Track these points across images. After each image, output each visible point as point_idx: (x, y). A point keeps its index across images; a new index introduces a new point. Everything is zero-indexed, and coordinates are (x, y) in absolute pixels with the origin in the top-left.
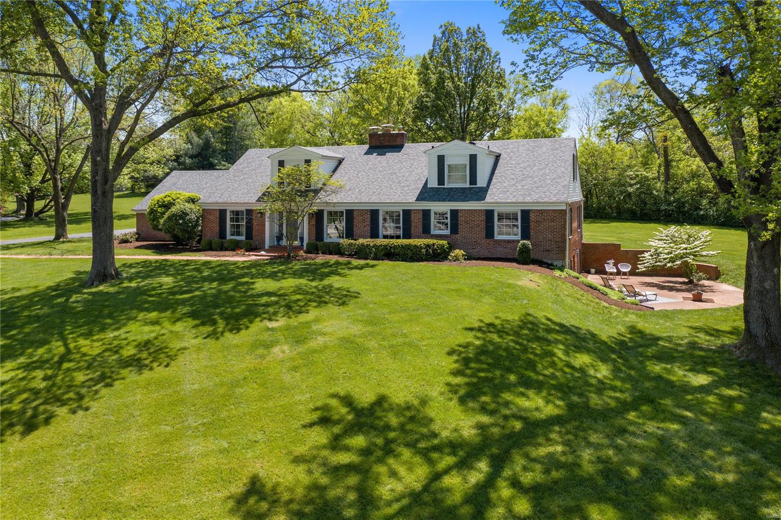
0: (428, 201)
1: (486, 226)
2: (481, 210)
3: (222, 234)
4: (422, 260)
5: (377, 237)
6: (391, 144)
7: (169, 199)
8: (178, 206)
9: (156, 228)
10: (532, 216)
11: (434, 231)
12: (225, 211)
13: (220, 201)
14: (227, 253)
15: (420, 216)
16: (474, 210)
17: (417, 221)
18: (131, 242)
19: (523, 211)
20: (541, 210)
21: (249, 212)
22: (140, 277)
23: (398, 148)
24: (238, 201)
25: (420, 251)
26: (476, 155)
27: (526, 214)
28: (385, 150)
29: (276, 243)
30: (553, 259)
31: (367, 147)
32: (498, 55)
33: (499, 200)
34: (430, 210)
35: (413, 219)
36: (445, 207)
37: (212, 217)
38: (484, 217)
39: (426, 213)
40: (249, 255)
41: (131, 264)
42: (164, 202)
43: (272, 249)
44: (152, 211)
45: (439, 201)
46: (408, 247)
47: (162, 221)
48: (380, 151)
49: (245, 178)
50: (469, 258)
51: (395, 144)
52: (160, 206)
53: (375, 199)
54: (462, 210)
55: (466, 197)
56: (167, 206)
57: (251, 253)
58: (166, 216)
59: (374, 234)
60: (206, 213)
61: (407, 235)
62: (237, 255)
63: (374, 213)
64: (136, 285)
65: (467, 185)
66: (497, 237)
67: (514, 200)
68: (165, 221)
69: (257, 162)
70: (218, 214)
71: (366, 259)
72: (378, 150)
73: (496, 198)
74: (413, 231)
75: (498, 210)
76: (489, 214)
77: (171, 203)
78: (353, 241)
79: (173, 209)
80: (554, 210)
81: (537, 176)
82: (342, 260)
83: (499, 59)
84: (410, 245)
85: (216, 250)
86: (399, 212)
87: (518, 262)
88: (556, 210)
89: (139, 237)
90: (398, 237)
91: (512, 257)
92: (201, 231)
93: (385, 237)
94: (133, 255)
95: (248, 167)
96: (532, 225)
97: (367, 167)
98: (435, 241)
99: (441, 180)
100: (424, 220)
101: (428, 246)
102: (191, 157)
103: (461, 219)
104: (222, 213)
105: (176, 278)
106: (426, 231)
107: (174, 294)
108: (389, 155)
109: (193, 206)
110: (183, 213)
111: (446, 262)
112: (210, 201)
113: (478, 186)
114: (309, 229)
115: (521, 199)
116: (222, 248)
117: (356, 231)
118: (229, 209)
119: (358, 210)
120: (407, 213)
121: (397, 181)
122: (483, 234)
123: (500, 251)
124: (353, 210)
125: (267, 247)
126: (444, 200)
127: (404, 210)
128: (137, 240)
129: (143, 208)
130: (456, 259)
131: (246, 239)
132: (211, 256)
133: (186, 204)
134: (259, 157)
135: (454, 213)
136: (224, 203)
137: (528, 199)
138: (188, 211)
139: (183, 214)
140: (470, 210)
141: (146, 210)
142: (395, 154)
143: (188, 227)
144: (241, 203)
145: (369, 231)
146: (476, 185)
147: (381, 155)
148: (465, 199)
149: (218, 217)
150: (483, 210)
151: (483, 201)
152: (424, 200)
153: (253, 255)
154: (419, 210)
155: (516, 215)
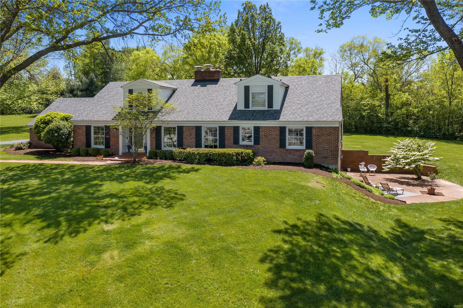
0: (237, 120)
1: (280, 139)
2: (276, 127)
3: (88, 145)
4: (233, 165)
5: (200, 146)
6: (210, 78)
7: (49, 117)
8: (54, 123)
9: (39, 138)
10: (314, 131)
11: (241, 143)
12: (90, 126)
13: (86, 119)
14: (90, 158)
15: (232, 131)
16: (271, 127)
17: (229, 135)
18: (24, 149)
19: (307, 128)
20: (320, 127)
21: (107, 128)
22: (13, 180)
23: (215, 81)
24: (99, 119)
25: (232, 158)
26: (272, 86)
27: (309, 130)
28: (206, 83)
29: (127, 151)
30: (329, 164)
31: (194, 80)
32: (279, 24)
33: (290, 120)
34: (239, 127)
35: (226, 133)
37: (80, 131)
38: (278, 132)
39: (236, 129)
40: (106, 160)
41: (13, 168)
42: (45, 120)
43: (124, 155)
44: (37, 127)
45: (246, 120)
46: (223, 155)
47: (43, 134)
48: (203, 83)
49: (105, 103)
50: (268, 163)
51: (213, 78)
52: (42, 123)
53: (198, 118)
54: (262, 127)
55: (265, 117)
56: (47, 123)
57: (107, 159)
58: (45, 130)
59: (198, 145)
60: (76, 128)
61: (222, 146)
62: (97, 160)
63: (198, 129)
64: (7, 186)
65: (266, 108)
66: (288, 147)
67: (301, 119)
68: (45, 134)
69: (115, 91)
70: (84, 129)
71: (192, 163)
72: (201, 83)
73: (287, 118)
74: (226, 142)
75: (288, 127)
76: (282, 130)
77: (50, 121)
78: (182, 150)
79: (51, 126)
80: (330, 127)
81: (316, 102)
82: (174, 164)
83: (281, 26)
84: (224, 153)
85: (83, 156)
86: (216, 128)
87: (305, 167)
88: (332, 127)
89: (31, 145)
90: (215, 147)
91: (299, 162)
92: (73, 142)
93: (206, 147)
94: (21, 159)
95: (108, 94)
96: (314, 138)
97: (194, 95)
98: (243, 150)
99: (247, 105)
100: (234, 134)
101: (238, 154)
102: (82, 91)
103: (262, 134)
104: (88, 128)
105: (42, 180)
106: (236, 142)
107: (33, 195)
108: (209, 86)
109: (65, 123)
110: (58, 128)
111: (252, 166)
112: (79, 119)
113: (274, 109)
114: (151, 141)
115: (306, 119)
116: (87, 154)
117: (185, 142)
118: (93, 125)
119: (187, 126)
120: (222, 129)
121: (214, 105)
122: (278, 145)
123: (290, 158)
124: (183, 126)
125: (120, 153)
126: (249, 119)
127: (220, 127)
130: (259, 164)
131: (106, 147)
132: (78, 161)
133: (61, 122)
134: (117, 88)
135: (257, 129)
136: (89, 121)
137: (311, 119)
138: (61, 126)
139: (58, 129)
140: (268, 127)
141: (32, 126)
142: (213, 86)
143: (62, 138)
144: (101, 121)
145: (195, 143)
146: (272, 108)
147: (203, 86)
148: (265, 119)
149: (85, 131)
150: (278, 127)
151: (278, 120)
152: (235, 120)
153: (109, 160)
154: (231, 127)
155: (302, 130)
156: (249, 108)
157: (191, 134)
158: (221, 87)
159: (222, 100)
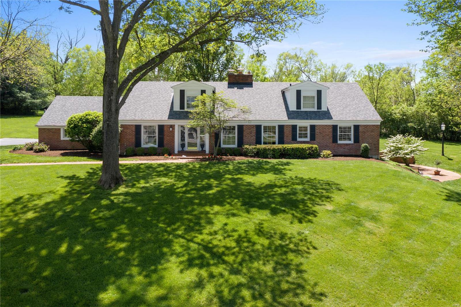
1: (333, 135)
6: (245, 82)
10: (360, 128)
11: (299, 139)
12: (140, 126)
15: (291, 129)
16: (325, 125)
17: (288, 133)
19: (355, 126)
20: (366, 125)
21: (161, 128)
23: (249, 84)
24: (152, 119)
26: (321, 91)
27: (357, 128)
31: (226, 83)
33: (342, 119)
34: (296, 126)
35: (285, 131)
36: (306, 123)
38: (331, 130)
43: (181, 153)
50: (334, 155)
53: (258, 118)
54: (318, 125)
59: (258, 142)
60: (123, 128)
61: (282, 142)
63: (258, 127)
66: (339, 142)
67: (350, 119)
70: (134, 129)
72: (236, 85)
73: (338, 118)
74: (285, 139)
75: (339, 125)
76: (335, 127)
80: (373, 125)
86: (275, 127)
87: (364, 157)
90: (274, 143)
93: (265, 143)
96: (360, 134)
99: (299, 106)
100: (293, 132)
103: (317, 131)
104: (138, 128)
106: (294, 139)
108: (246, 89)
111: (320, 158)
112: (128, 118)
114: (210, 139)
115: (355, 119)
116: (145, 154)
117: (245, 140)
118: (143, 124)
119: (247, 125)
120: (281, 128)
121: (265, 106)
122: (331, 140)
123: (341, 151)
124: (243, 125)
125: (176, 152)
130: (326, 157)
131: (159, 146)
135: (313, 127)
136: (139, 120)
137: (358, 119)
140: (322, 125)
142: (250, 88)
145: (255, 140)
146: (321, 109)
148: (320, 119)
150: (331, 125)
151: (332, 120)
152: (294, 119)
154: (289, 125)
155: (350, 128)
156: (301, 109)
157: (251, 133)
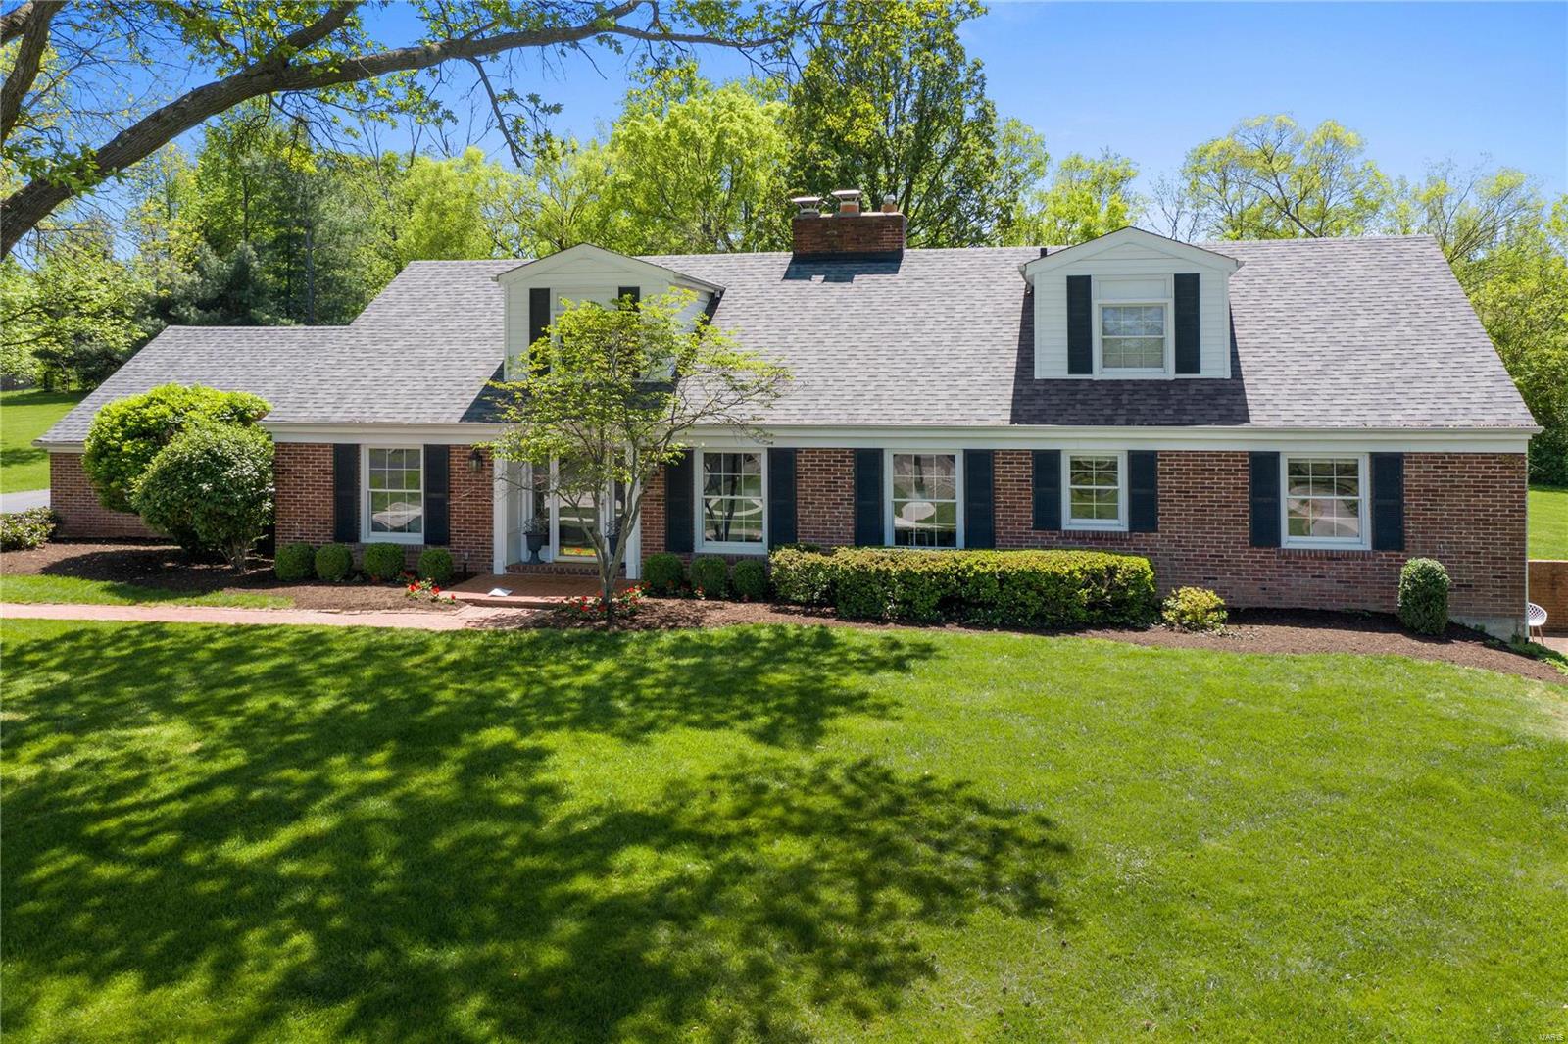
0: (1054, 422)
1: (1254, 505)
2: (1234, 454)
3: (346, 526)
5: (878, 541)
6: (863, 248)
7: (162, 409)
8: (194, 434)
9: (117, 502)
10: (1410, 472)
11: (1070, 523)
12: (354, 449)
13: (338, 417)
14: (373, 593)
15: (1027, 470)
16: (1211, 454)
17: (1013, 493)
18: (32, 547)
19: (1378, 459)
20: (1442, 456)
21: (438, 457)
23: (888, 261)
24: (399, 419)
25: (1069, 596)
26: (1194, 276)
27: (1388, 468)
28: (847, 267)
29: (525, 555)
30: (1481, 615)
31: (785, 257)
33: (1299, 422)
34: (1057, 454)
35: (999, 480)
36: (1112, 442)
37: (309, 471)
38: (1244, 477)
39: (1046, 463)
40: (453, 603)
42: (144, 420)
43: (520, 577)
44: (102, 450)
45: (1095, 422)
47: (138, 483)
48: (834, 269)
49: (410, 347)
51: (874, 248)
52: (129, 435)
53: (865, 415)
54: (1170, 453)
55: (1183, 411)
56: (153, 434)
57: (460, 595)
58: (153, 467)
59: (868, 532)
60: (285, 458)
61: (981, 536)
62: (411, 603)
63: (867, 462)
65: (1169, 373)
66: (1289, 541)
67: (1350, 421)
68: (151, 484)
70: (328, 461)
72: (825, 267)
73: (1286, 415)
74: (1002, 521)
75: (1289, 451)
76: (1263, 465)
77: (167, 425)
79: (178, 446)
80: (1485, 456)
84: (1034, 573)
85: (331, 583)
86: (952, 457)
88: (1494, 456)
89: (60, 529)
90: (947, 539)
92: (272, 515)
93: (904, 539)
94: (38, 600)
96: (1411, 504)
97: (808, 317)
99: (1079, 354)
100: (1037, 484)
103: (1165, 482)
104: (345, 457)
106: (1046, 523)
108: (862, 281)
109: (244, 434)
110: (214, 457)
112: (302, 416)
113: (1204, 374)
114: (646, 511)
115: (1373, 420)
116: (354, 573)
117: (807, 517)
118: (367, 443)
119: (813, 450)
120: (979, 464)
121: (920, 359)
122: (1244, 530)
123: (1300, 590)
124: (796, 450)
125: (499, 568)
126: (1110, 421)
127: (968, 453)
128: (53, 539)
129: (73, 437)
130: (1193, 624)
131: (427, 541)
132: (320, 607)
133: (222, 427)
135: (1143, 464)
136: (351, 425)
137: (1396, 419)
138: (230, 450)
139: (214, 463)
140: (1195, 454)
141: (80, 444)
142: (883, 278)
143: (233, 503)
144: (409, 426)
145: (851, 521)
146: (1198, 372)
147: (837, 280)
148: (1179, 419)
149: (330, 469)
150: (1243, 454)
151: (1245, 426)
152: (1043, 422)
153: (467, 601)
154: (1020, 452)
155: (1351, 469)
156: (1089, 371)
157: (832, 487)
158: (918, 283)
159: (947, 337)
